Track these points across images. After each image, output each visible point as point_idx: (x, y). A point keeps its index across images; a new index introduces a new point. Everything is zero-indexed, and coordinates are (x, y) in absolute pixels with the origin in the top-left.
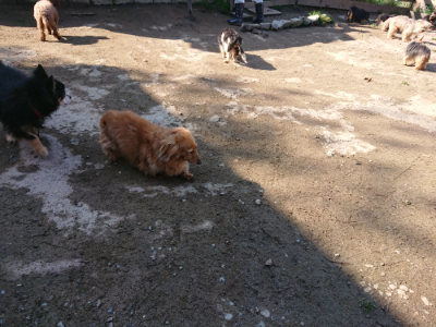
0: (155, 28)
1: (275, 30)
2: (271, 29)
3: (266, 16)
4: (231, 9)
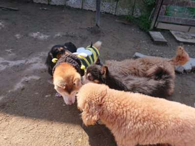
0: (36, 34)
3: (185, 43)
4: (152, 27)
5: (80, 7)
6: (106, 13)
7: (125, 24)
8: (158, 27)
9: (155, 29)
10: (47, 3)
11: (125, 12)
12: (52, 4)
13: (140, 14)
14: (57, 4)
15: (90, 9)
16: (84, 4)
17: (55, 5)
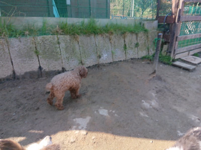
0: (146, 104)
4: (171, 60)
5: (111, 61)
6: (131, 59)
7: (149, 63)
8: (176, 58)
9: (174, 61)
11: (143, 53)
13: (153, 52)
14: (91, 65)
15: (120, 60)
16: (114, 57)
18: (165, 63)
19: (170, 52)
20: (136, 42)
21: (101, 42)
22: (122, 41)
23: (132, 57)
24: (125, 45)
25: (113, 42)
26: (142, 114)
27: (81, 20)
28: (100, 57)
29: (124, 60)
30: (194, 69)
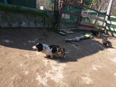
0: (30, 41)
1: (77, 41)
2: (76, 41)
3: (70, 34)
4: (58, 31)
5: (27, 26)
8: (60, 30)
9: (59, 31)
10: (10, 27)
12: (12, 27)
13: (51, 27)
14: (15, 27)
16: (29, 25)
17: (14, 27)
18: (55, 32)
19: (58, 27)
20: (42, 20)
21: (22, 17)
22: (34, 18)
23: (40, 27)
24: (36, 20)
25: (28, 18)
26: (24, 44)
27: (12, 5)
28: (21, 24)
29: (35, 28)
30: (66, 35)
